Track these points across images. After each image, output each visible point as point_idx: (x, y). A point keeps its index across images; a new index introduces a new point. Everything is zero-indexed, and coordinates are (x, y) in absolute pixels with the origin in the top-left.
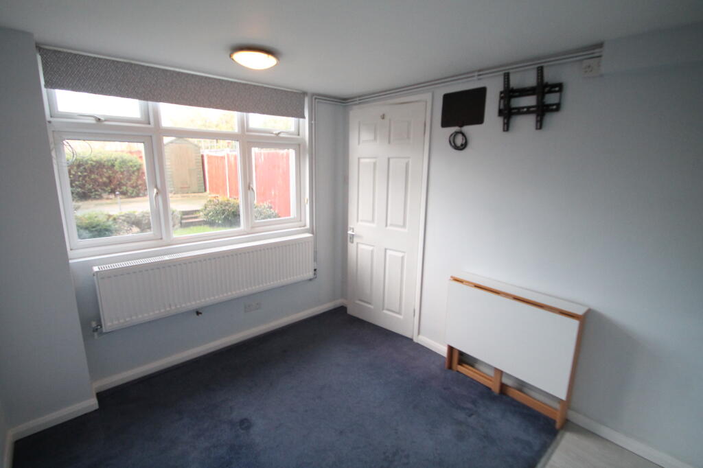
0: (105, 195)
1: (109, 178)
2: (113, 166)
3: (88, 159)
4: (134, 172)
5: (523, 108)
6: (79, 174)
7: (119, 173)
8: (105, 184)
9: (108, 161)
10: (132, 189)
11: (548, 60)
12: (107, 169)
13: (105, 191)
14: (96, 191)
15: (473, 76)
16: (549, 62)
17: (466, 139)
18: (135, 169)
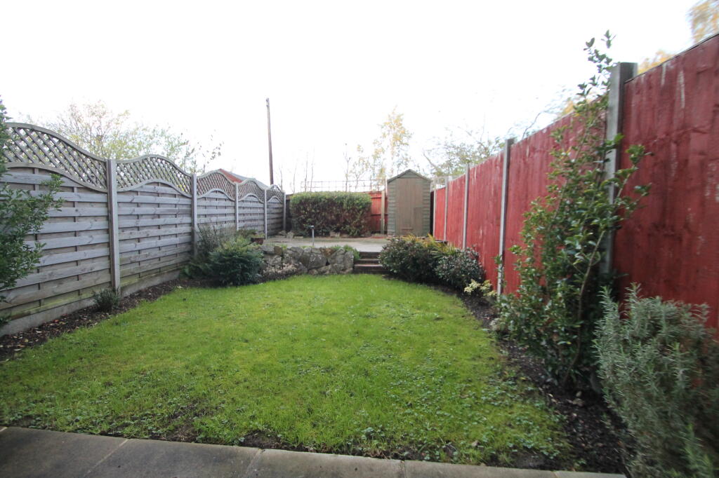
0: (332, 234)
1: (337, 216)
2: (342, 204)
3: (322, 197)
4: (359, 211)
6: (313, 211)
7: (346, 211)
8: (333, 223)
9: (339, 199)
10: (355, 228)
12: (336, 207)
13: (331, 229)
14: (324, 228)
18: (361, 207)
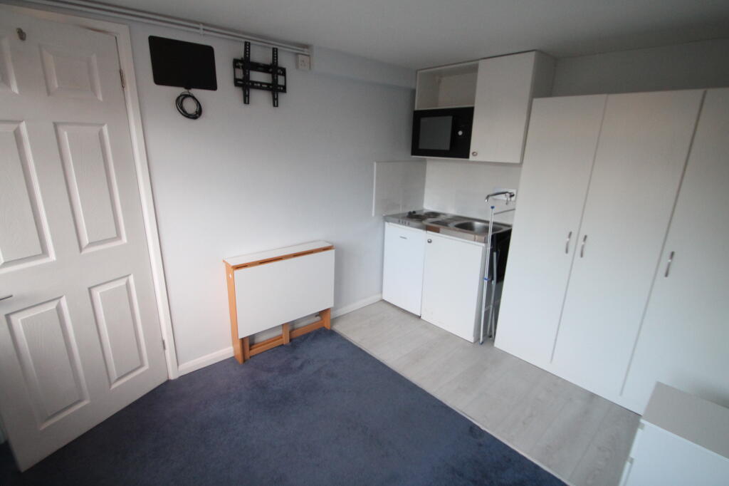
5: (257, 82)
11: (284, 45)
15: (198, 28)
16: (284, 47)
17: (200, 105)
